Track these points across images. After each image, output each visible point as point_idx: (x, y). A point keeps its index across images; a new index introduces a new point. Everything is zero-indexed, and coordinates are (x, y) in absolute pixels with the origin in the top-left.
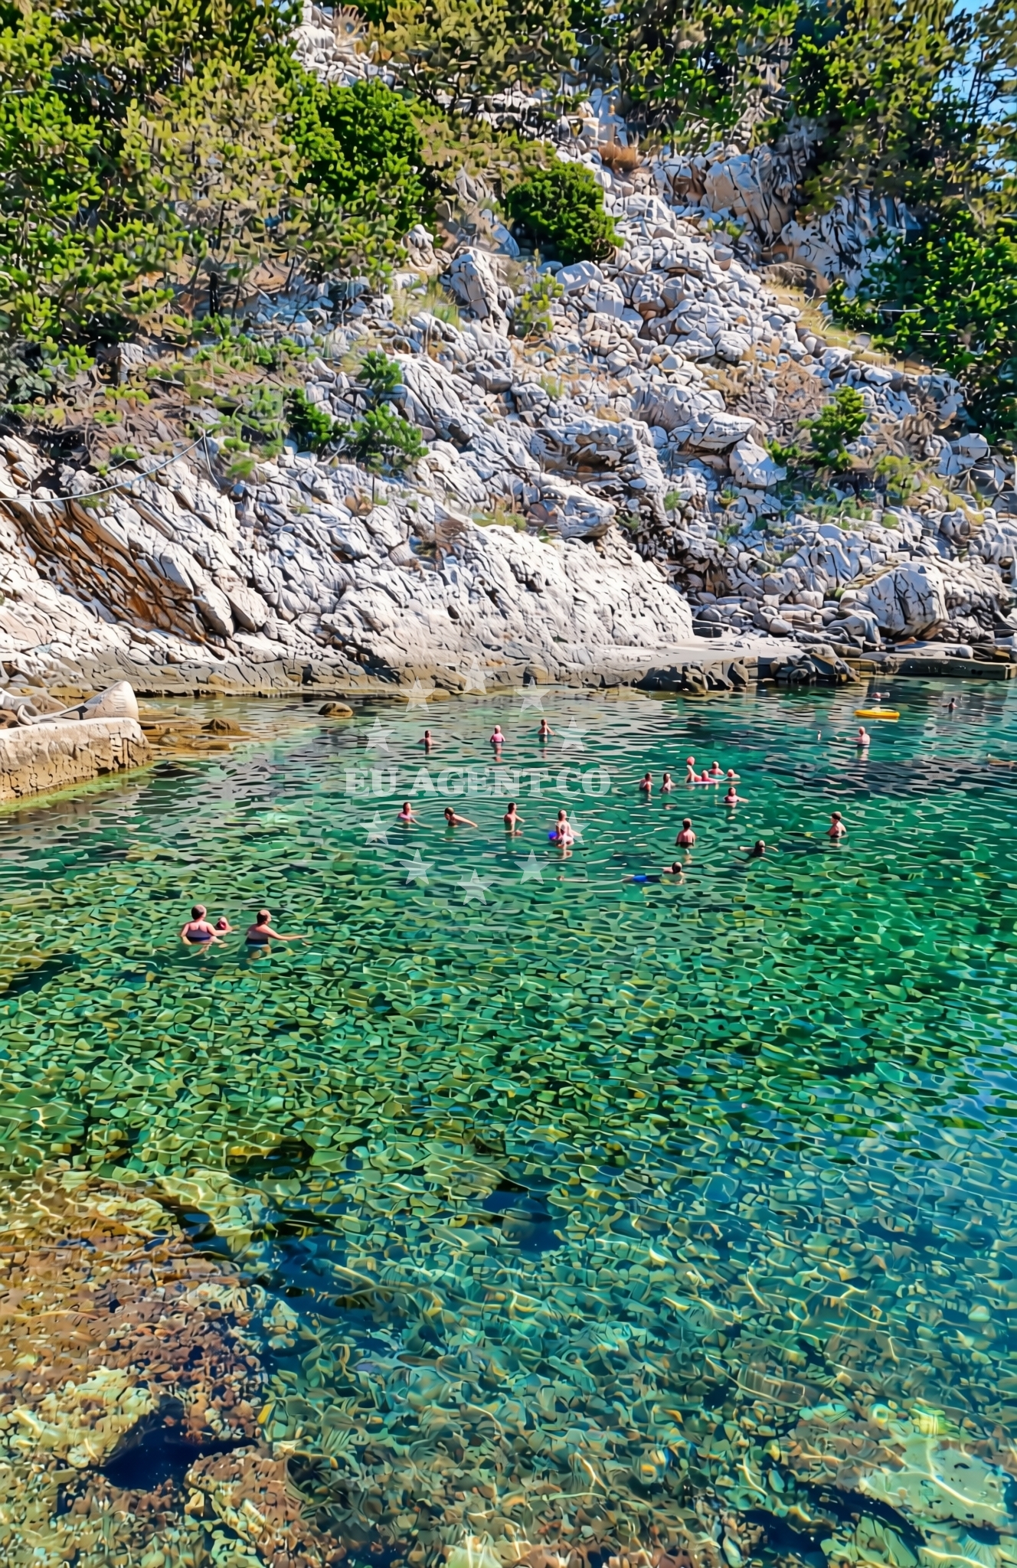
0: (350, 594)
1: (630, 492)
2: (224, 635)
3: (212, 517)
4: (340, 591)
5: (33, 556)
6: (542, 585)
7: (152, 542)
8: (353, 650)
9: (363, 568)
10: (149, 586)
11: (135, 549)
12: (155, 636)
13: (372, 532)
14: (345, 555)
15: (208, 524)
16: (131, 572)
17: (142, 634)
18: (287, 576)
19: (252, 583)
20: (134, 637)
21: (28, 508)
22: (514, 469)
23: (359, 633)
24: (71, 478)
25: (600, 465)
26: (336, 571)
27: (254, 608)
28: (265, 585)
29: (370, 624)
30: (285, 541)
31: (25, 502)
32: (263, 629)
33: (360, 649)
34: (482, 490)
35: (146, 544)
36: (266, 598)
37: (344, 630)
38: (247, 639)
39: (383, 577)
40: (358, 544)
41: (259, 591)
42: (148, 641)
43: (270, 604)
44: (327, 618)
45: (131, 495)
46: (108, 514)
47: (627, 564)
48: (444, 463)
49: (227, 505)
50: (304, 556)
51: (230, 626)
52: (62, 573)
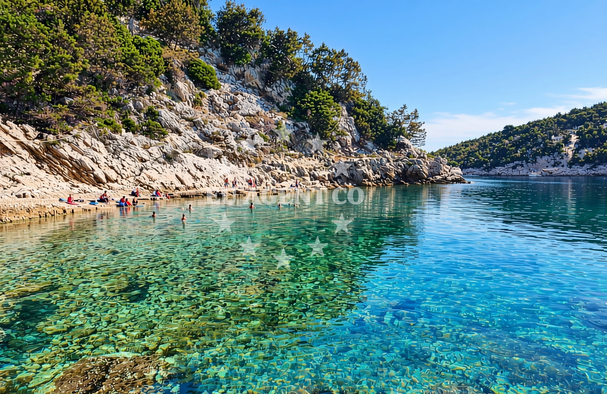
0: (144, 171)
1: (228, 147)
2: (104, 184)
3: (97, 148)
4: (141, 170)
5: (35, 162)
6: (203, 169)
7: (76, 156)
8: (146, 187)
9: (148, 163)
10: (76, 169)
11: (71, 158)
12: (80, 185)
13: (150, 154)
14: (143, 160)
15: (96, 150)
16: (71, 166)
17: (76, 184)
18: (124, 166)
19: (112, 168)
20: (73, 186)
21: (32, 146)
22: (194, 141)
23: (147, 182)
24: (47, 137)
25: (218, 140)
26: (140, 164)
27: (113, 175)
28: (116, 168)
29: (151, 179)
30: (122, 156)
31: (31, 144)
32: (116, 181)
33: (148, 186)
34: (185, 146)
35: (75, 157)
36: (116, 172)
37: (143, 181)
38: (110, 184)
39: (155, 166)
40: (146, 157)
41: (114, 170)
42: (77, 187)
43: (118, 173)
44: (137, 178)
45: (68, 142)
46: (61, 148)
47: (229, 165)
48: (174, 139)
49: (101, 144)
50: (128, 160)
51: (105, 180)
52: (46, 166)
